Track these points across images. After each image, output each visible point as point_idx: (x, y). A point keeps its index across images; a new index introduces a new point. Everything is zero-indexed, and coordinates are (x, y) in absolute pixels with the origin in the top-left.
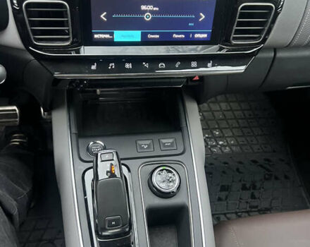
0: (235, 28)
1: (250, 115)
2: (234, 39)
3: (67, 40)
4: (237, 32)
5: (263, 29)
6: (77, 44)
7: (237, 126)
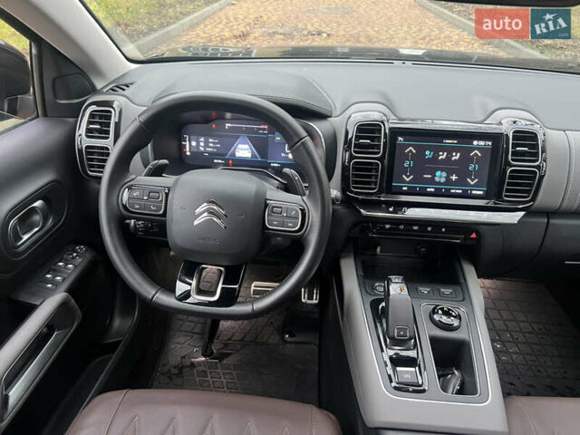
0: (505, 187)
1: (540, 329)
2: (506, 196)
3: (374, 189)
4: (507, 191)
5: (531, 190)
6: (380, 192)
7: (524, 340)
